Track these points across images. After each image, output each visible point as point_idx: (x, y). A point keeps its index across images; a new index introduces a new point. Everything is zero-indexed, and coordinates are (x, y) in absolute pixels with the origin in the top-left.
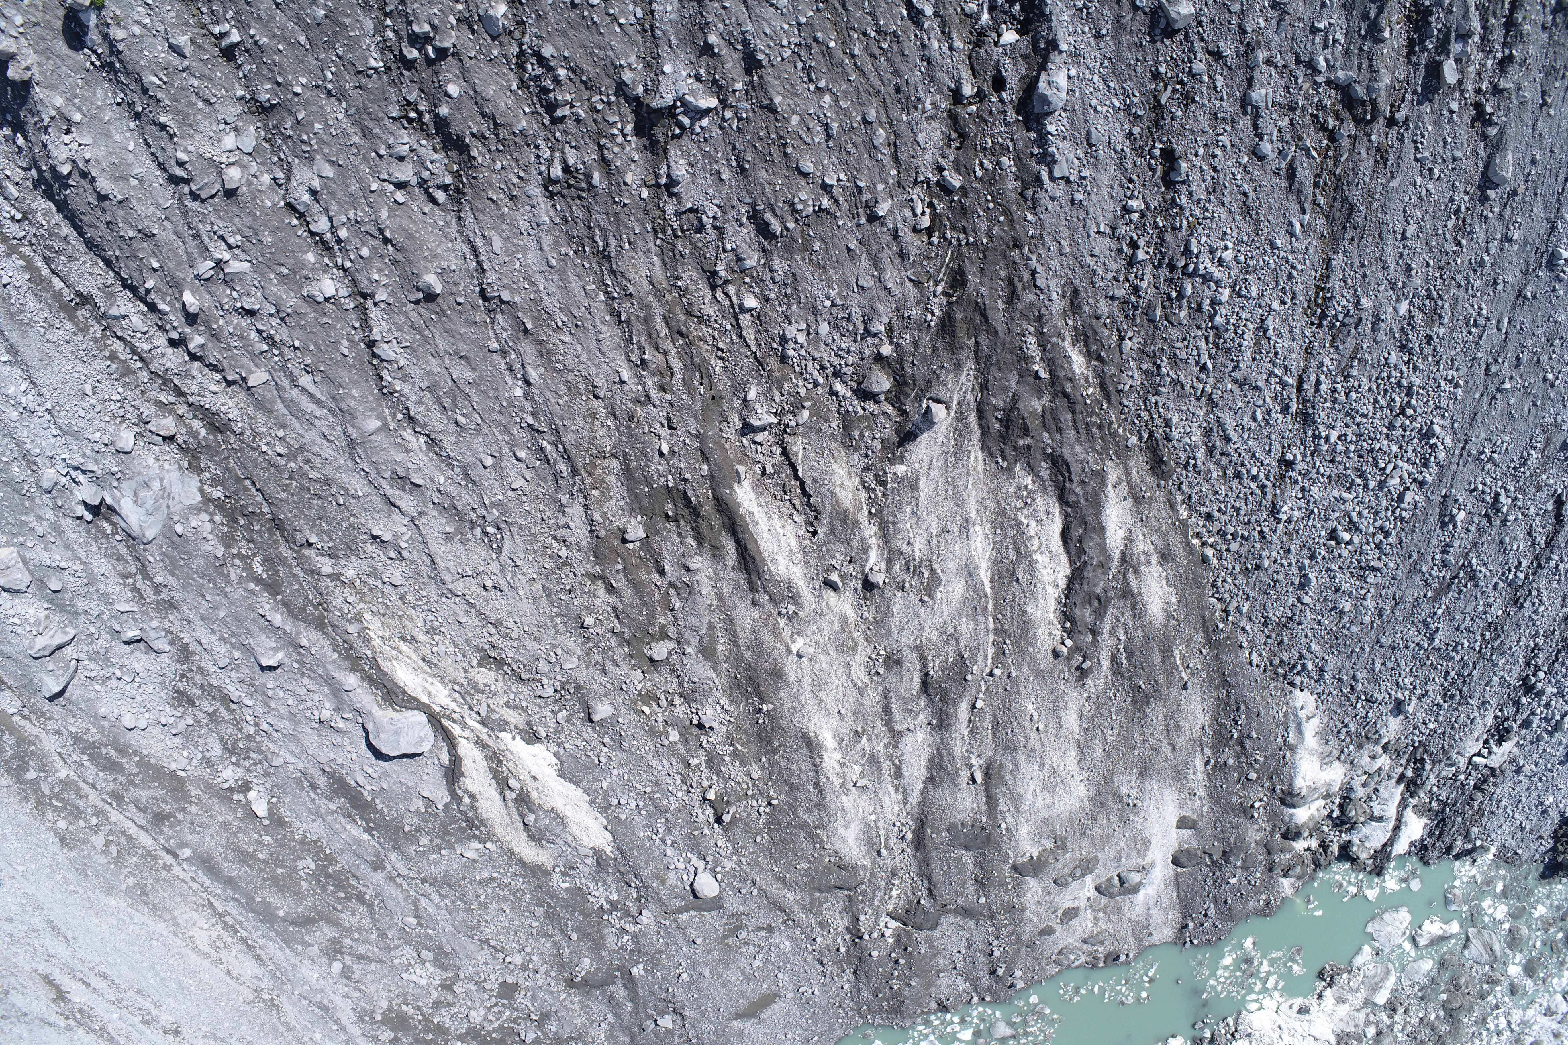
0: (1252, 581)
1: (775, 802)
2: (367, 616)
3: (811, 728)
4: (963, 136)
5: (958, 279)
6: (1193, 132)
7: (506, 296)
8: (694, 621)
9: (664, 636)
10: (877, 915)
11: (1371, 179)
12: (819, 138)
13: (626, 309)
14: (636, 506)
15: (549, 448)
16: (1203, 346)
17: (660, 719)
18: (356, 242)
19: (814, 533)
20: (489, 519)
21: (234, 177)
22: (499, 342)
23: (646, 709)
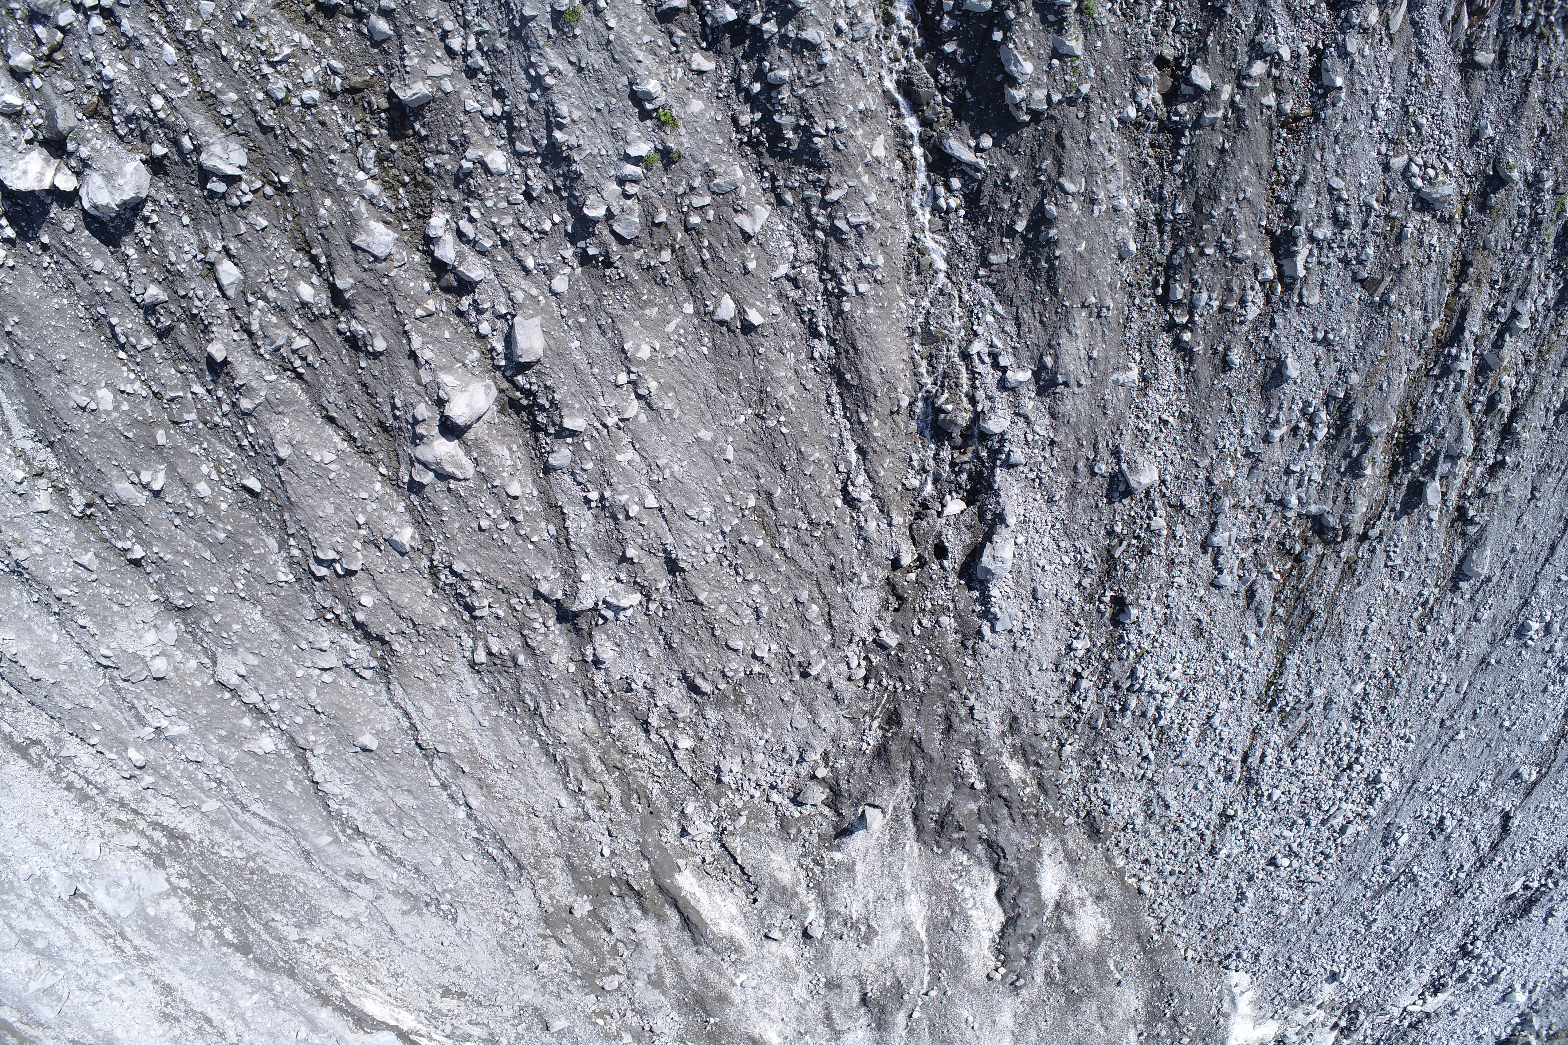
0: (1188, 902)
2: (334, 969)
3: (757, 1031)
4: (899, 598)
5: (893, 719)
6: (1145, 580)
7: (441, 748)
8: (641, 965)
9: (614, 971)
11: (1337, 586)
12: (749, 620)
13: (561, 753)
14: (581, 888)
15: (493, 852)
16: (1146, 742)
17: (614, 1029)
18: (288, 712)
19: (755, 901)
20: (442, 900)
21: (160, 666)
22: (439, 779)
23: (600, 1022)
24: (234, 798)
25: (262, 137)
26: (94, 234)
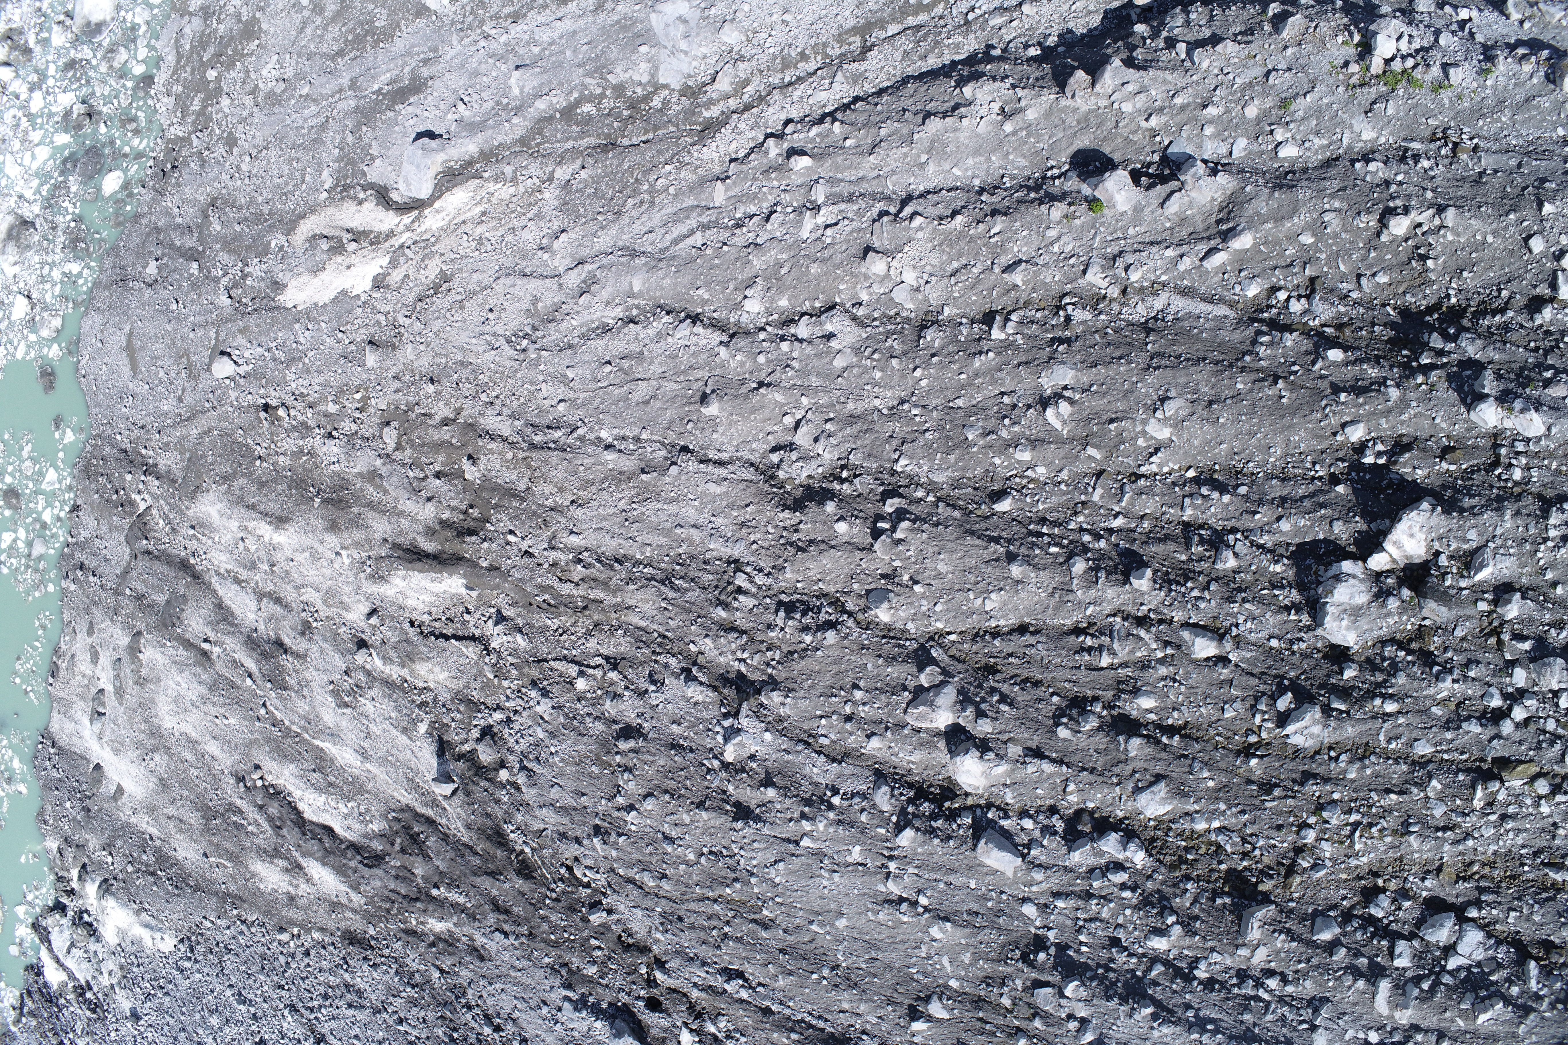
1: (258, 463)
2: (512, 190)
3: (291, 530)
4: (627, 948)
5: (526, 870)
7: (674, 470)
8: (394, 480)
9: (400, 448)
10: (155, 497)
12: (666, 828)
13: (621, 572)
14: (489, 486)
15: (557, 434)
17: (346, 403)
18: (774, 355)
19: (412, 623)
20: (532, 347)
21: (877, 265)
22: (646, 441)
23: (358, 396)
24: (716, 224)
25: (1301, 768)
26: (1316, 542)
